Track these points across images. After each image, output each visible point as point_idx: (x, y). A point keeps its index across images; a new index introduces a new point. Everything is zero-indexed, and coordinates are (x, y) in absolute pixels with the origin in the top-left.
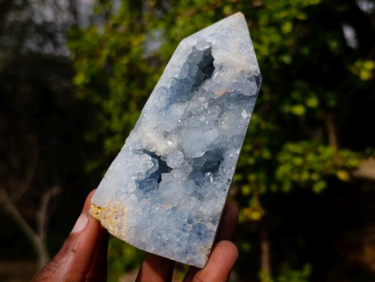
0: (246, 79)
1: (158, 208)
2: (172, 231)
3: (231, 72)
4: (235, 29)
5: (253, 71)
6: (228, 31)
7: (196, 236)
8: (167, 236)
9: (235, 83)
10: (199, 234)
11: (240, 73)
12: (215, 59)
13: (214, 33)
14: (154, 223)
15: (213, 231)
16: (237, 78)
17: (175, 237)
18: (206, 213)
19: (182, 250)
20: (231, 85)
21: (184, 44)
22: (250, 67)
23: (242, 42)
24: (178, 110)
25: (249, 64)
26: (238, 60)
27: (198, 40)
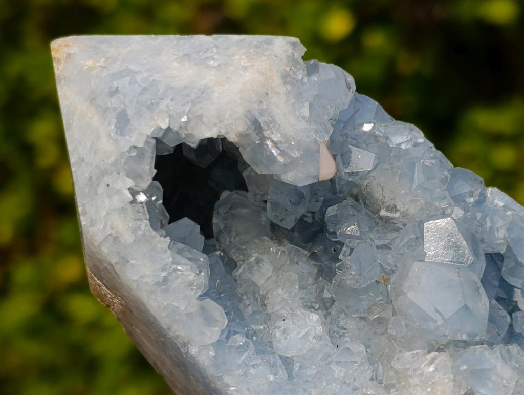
0: (305, 80)
3: (278, 106)
4: (119, 62)
5: (290, 51)
9: (311, 111)
13: (114, 121)
16: (299, 97)
20: (313, 126)
22: (278, 55)
23: (175, 55)
24: (299, 333)
25: (267, 53)
26: (247, 74)
27: (119, 173)
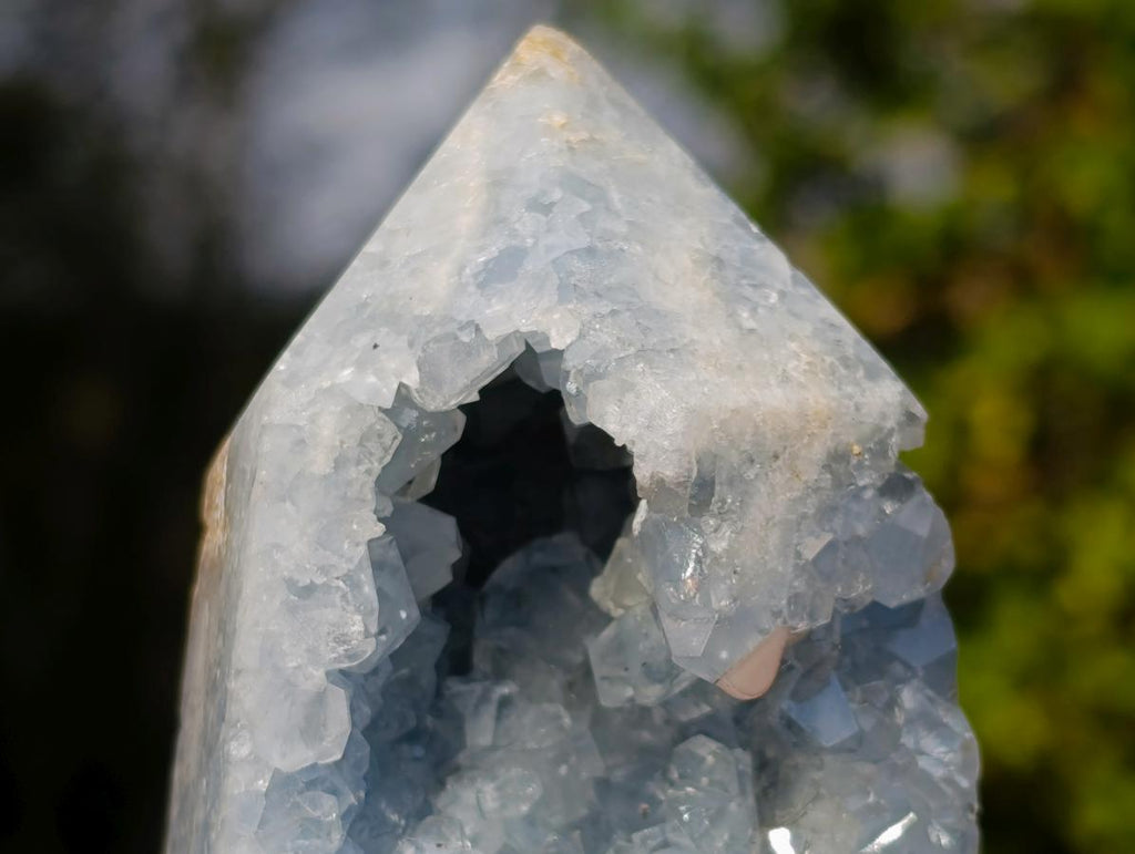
0: (869, 494)
3: (773, 495)
6: (586, 206)
12: (635, 450)
13: (494, 252)
16: (827, 512)
21: (312, 403)
23: (703, 242)
25: (849, 389)
26: (778, 392)
27: (411, 344)
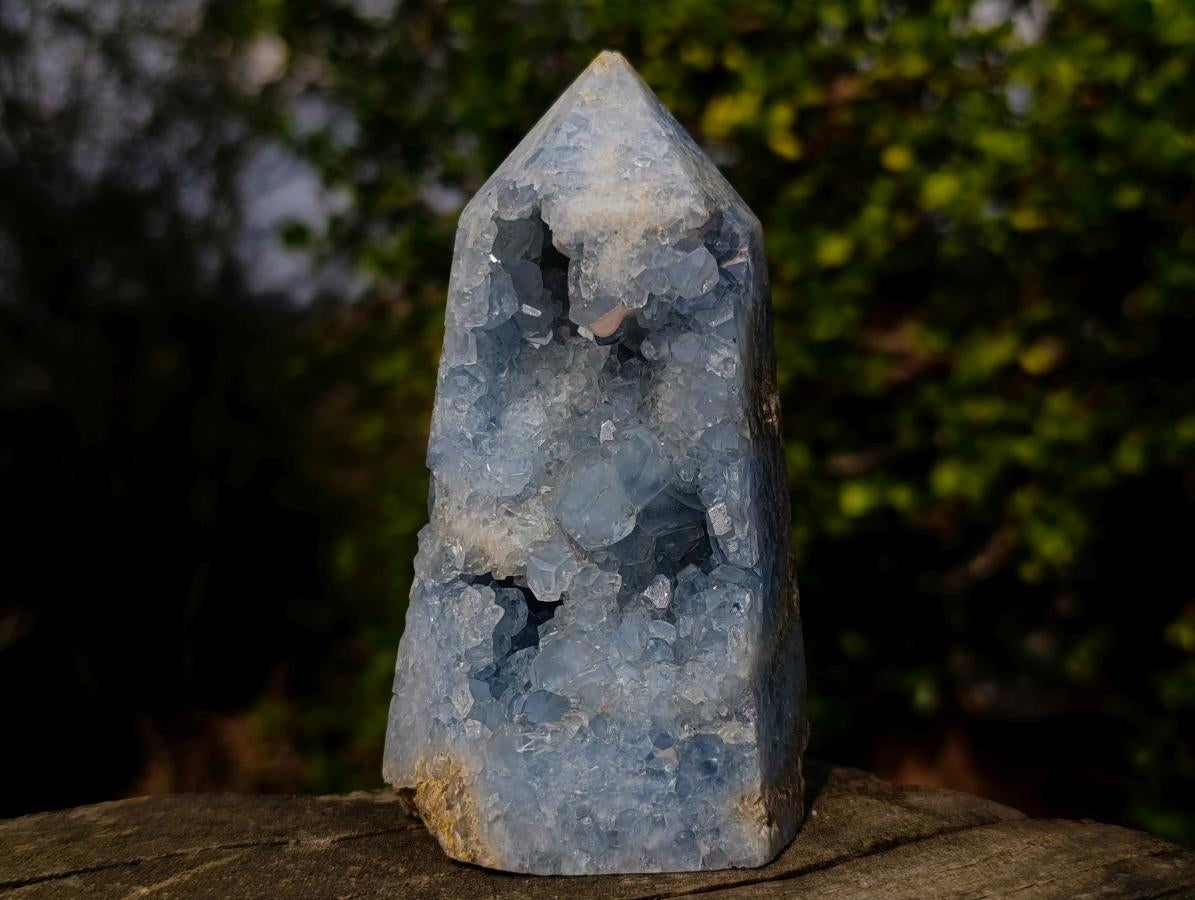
1: (549, 736)
2: (618, 788)
3: (614, 249)
4: (595, 111)
6: (575, 128)
7: (699, 777)
8: (612, 812)
9: (642, 276)
10: (709, 768)
11: (644, 241)
12: (554, 231)
13: (536, 151)
14: (552, 784)
15: (748, 744)
17: (635, 802)
18: (701, 699)
19: (672, 835)
20: (630, 288)
23: (626, 141)
25: (661, 202)
26: (622, 204)
